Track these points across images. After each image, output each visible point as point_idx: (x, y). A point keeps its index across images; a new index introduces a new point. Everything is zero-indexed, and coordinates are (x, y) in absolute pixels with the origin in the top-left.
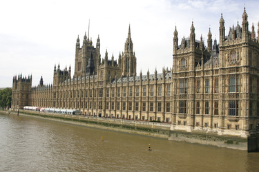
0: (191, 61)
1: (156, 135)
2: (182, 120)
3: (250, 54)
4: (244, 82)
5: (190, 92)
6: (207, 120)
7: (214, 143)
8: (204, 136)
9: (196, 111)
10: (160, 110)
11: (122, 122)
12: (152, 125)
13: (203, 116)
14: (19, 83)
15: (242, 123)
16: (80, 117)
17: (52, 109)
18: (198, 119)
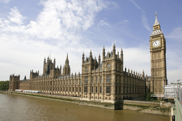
0: (89, 68)
1: (74, 102)
2: (86, 96)
3: (116, 65)
4: (113, 77)
5: (89, 82)
6: (97, 95)
7: (100, 106)
8: (95, 103)
9: (92, 91)
10: (77, 91)
11: (59, 97)
12: (72, 98)
13: (95, 94)
14: (13, 78)
15: (112, 97)
16: (41, 94)
17: (28, 91)
18: (93, 95)
